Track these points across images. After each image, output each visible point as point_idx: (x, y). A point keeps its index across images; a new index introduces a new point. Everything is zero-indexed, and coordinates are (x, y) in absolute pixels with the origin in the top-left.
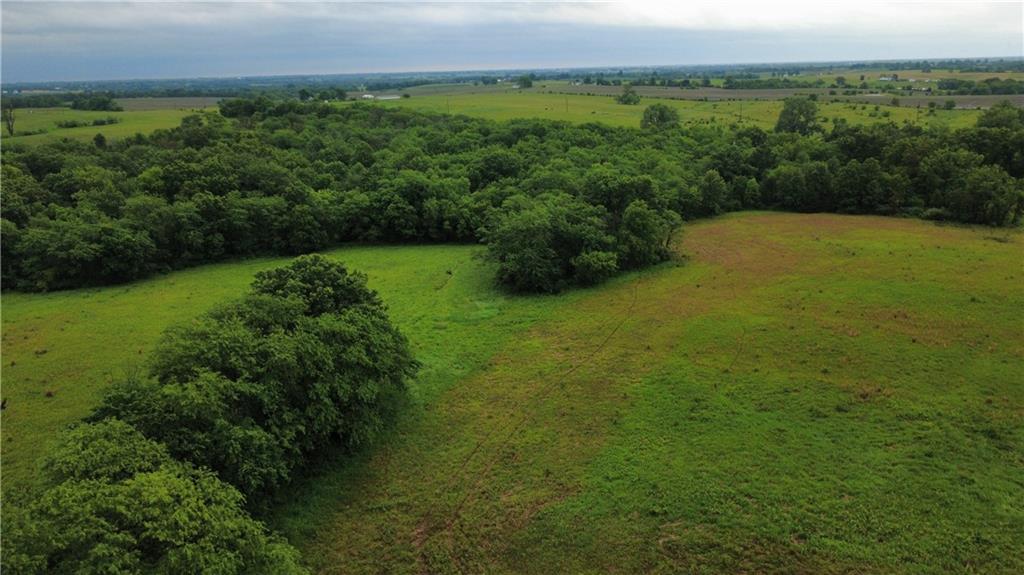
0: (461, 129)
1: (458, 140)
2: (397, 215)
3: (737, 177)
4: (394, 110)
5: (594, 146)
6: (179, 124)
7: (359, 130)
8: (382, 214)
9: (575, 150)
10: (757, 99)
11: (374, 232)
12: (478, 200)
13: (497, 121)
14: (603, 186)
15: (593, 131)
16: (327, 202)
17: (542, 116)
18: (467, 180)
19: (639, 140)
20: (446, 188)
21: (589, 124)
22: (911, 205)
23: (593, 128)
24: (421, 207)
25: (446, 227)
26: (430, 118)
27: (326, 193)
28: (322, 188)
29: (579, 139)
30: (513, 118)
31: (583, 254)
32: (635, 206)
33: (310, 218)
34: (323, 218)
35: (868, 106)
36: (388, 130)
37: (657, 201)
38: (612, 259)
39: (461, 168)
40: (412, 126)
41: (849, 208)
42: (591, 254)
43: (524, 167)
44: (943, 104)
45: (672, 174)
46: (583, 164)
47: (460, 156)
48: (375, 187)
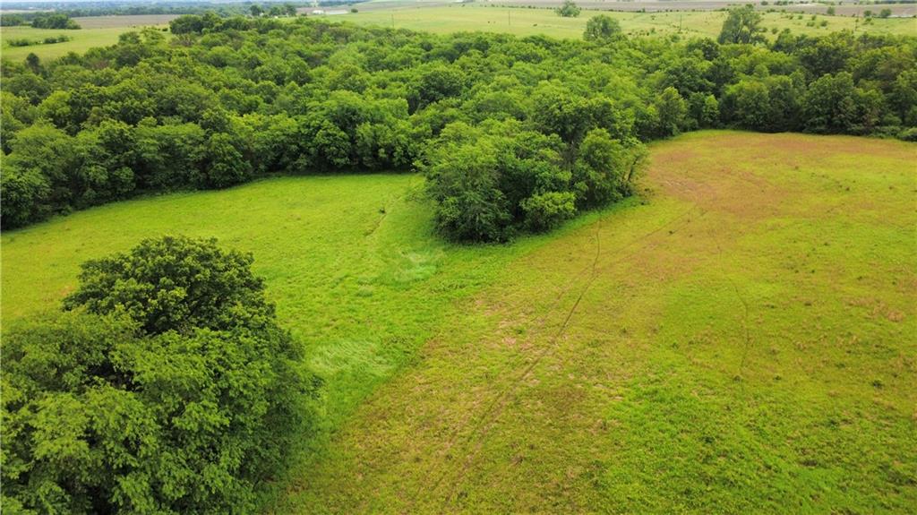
0: (402, 44)
1: (399, 56)
2: (327, 142)
3: (694, 94)
4: (336, 25)
5: (539, 61)
6: (116, 41)
7: (298, 46)
8: (311, 141)
9: (520, 65)
10: (694, 10)
11: (303, 161)
12: (416, 124)
13: (440, 35)
14: (557, 111)
15: (537, 44)
16: (251, 128)
17: (485, 29)
18: (405, 100)
19: (585, 53)
20: (382, 111)
21: (533, 37)
22: (886, 124)
23: (537, 41)
24: (354, 133)
25: (381, 155)
26: (373, 32)
27: (253, 118)
28: (249, 112)
29: (524, 53)
30: (456, 32)
31: (536, 196)
32: (595, 136)
33: (230, 147)
34: (246, 147)
35: (804, 15)
36: (328, 46)
37: (618, 128)
38: (569, 200)
39: (400, 87)
40: (353, 40)
41: (818, 128)
42: (545, 196)
43: (466, 85)
44: (879, 13)
45: (626, 92)
46: (530, 81)
47: (400, 73)
48: (304, 110)
